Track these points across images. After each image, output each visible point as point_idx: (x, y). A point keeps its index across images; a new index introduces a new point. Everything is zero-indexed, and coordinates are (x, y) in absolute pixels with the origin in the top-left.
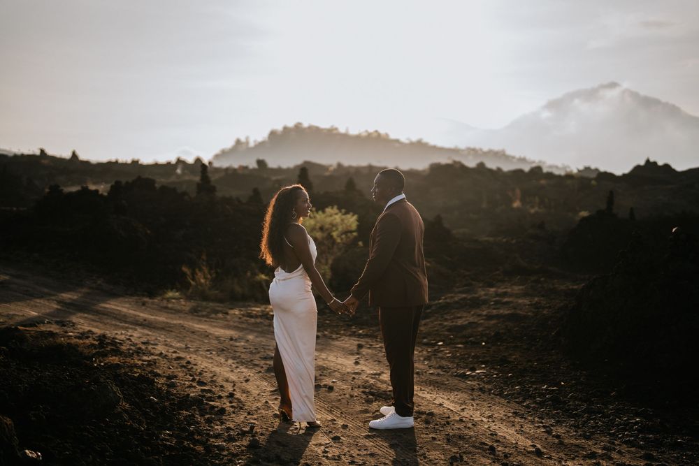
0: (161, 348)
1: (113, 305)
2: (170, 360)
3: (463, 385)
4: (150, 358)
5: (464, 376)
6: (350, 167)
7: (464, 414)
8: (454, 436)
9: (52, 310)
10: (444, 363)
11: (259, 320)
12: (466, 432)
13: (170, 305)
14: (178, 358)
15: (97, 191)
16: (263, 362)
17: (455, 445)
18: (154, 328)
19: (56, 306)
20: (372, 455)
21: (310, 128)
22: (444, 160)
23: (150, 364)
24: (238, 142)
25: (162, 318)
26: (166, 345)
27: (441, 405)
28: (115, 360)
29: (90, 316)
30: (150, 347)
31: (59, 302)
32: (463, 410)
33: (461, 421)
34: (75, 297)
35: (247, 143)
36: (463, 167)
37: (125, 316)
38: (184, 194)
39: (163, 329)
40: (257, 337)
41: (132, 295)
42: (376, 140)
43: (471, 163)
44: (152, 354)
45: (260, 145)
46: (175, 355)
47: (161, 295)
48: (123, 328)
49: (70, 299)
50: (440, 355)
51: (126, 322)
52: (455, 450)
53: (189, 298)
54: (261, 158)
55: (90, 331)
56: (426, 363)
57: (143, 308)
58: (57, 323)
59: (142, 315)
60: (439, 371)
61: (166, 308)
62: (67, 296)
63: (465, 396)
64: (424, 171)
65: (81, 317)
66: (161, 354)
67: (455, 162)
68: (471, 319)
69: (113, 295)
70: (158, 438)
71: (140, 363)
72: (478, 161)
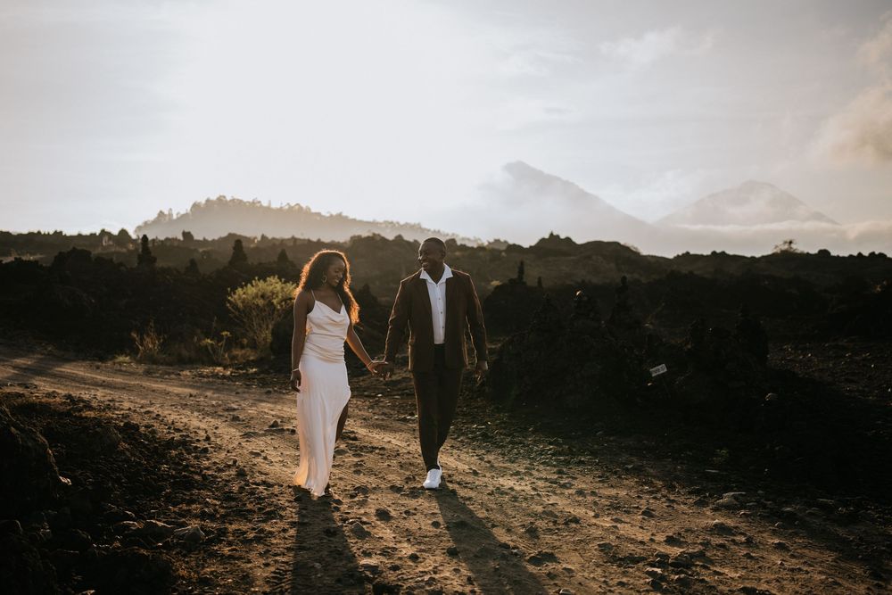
0: (126, 405)
1: (67, 369)
2: (140, 414)
3: (406, 427)
5: (405, 420)
6: (273, 239)
7: (410, 448)
8: (405, 463)
9: (10, 375)
10: (386, 410)
11: (211, 380)
12: (414, 460)
13: (124, 369)
16: (226, 414)
17: (407, 470)
18: (115, 388)
19: (13, 371)
20: (341, 479)
21: (233, 200)
22: (365, 234)
24: (161, 213)
25: (119, 380)
26: (132, 402)
27: (389, 442)
29: (52, 380)
30: (117, 404)
31: (14, 367)
32: (408, 445)
33: (409, 453)
34: (29, 363)
35: (171, 215)
36: (383, 240)
37: (83, 378)
38: (120, 264)
39: (124, 388)
40: (214, 393)
41: (83, 360)
42: (298, 213)
43: (390, 236)
44: (122, 409)
45: (183, 218)
46: (142, 410)
47: (111, 360)
48: (84, 388)
49: (25, 364)
50: (381, 404)
51: (85, 384)
52: (408, 473)
53: (139, 362)
54: (186, 231)
55: (54, 392)
56: (370, 410)
57: (99, 371)
58: (19, 385)
59: (99, 377)
60: (383, 417)
61: (121, 371)
62: (19, 361)
63: (409, 435)
64: (345, 243)
65: (40, 381)
67: (374, 234)
68: (404, 375)
69: (68, 361)
72: (397, 234)
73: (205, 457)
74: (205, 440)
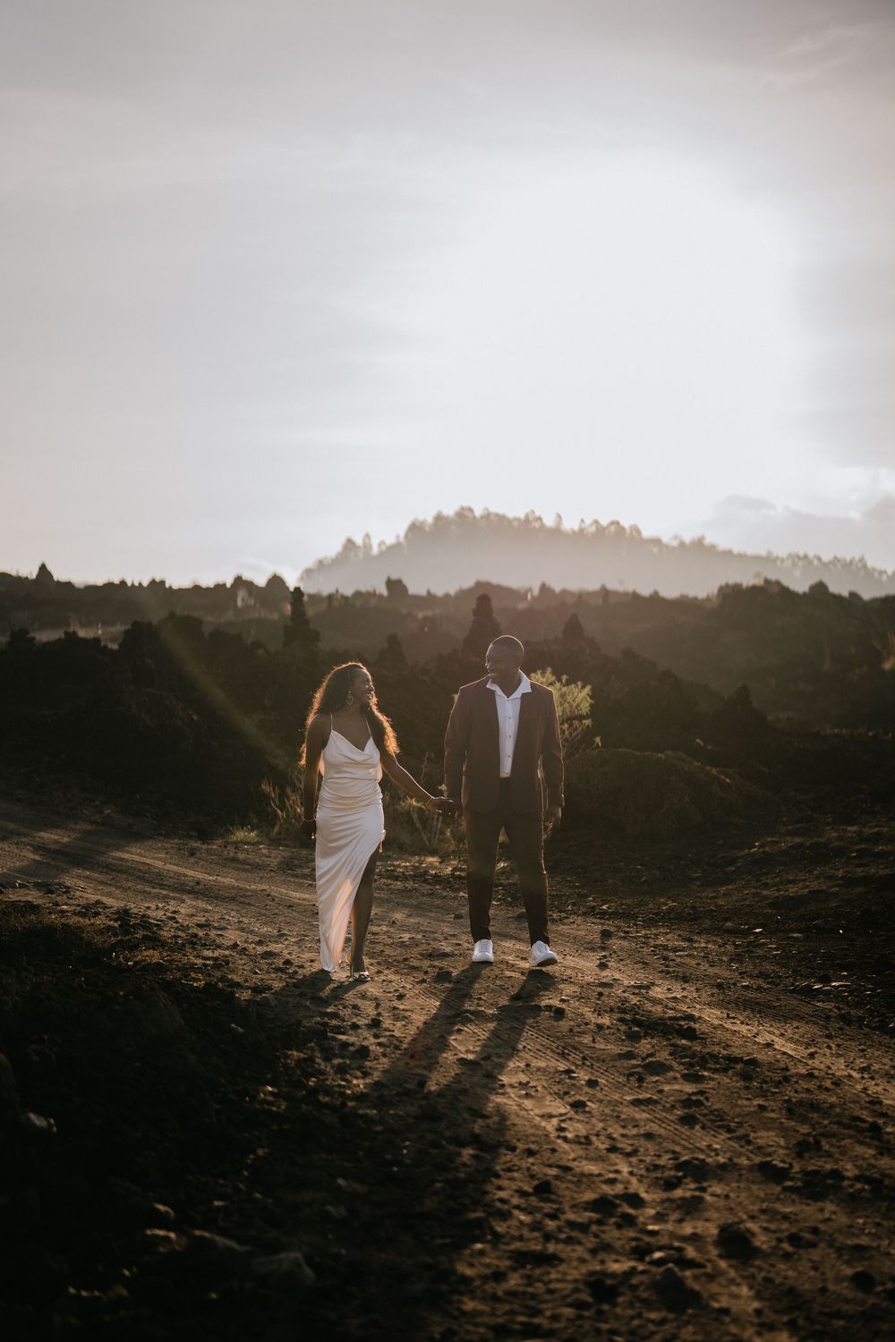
0: (232, 936)
1: (134, 855)
2: (253, 958)
3: (807, 1009)
4: (216, 954)
5: (808, 992)
6: (564, 592)
7: (816, 1063)
8: (801, 1103)
9: (25, 863)
10: (768, 967)
11: (410, 885)
12: (822, 1096)
13: (241, 856)
14: (269, 955)
15: (96, 640)
16: (426, 963)
17: (804, 1120)
18: (216, 898)
19: (32, 856)
20: (649, 1136)
21: (487, 516)
22: (748, 579)
23: (220, 964)
24: (350, 543)
25: (228, 880)
26: (242, 930)
27: (769, 1045)
28: (153, 956)
29: (101, 877)
30: (213, 933)
31: (37, 848)
32: (812, 1056)
33: (811, 1076)
34: (66, 840)
35: (367, 546)
36: (785, 592)
37: (159, 874)
38: (257, 645)
39: (233, 899)
40: (409, 916)
41: (167, 836)
42: (615, 537)
43: (800, 585)
44: (219, 947)
45: (392, 550)
46: (260, 949)
47: (222, 836)
48: (157, 897)
49: (56, 842)
50: (760, 952)
51: (162, 886)
52: (804, 1129)
53: (275, 842)
54: (394, 577)
55: (98, 902)
56: (735, 966)
57: (192, 860)
58: (38, 886)
59: (190, 873)
60: (760, 982)
61: (234, 860)
62: (49, 836)
63: (815, 1029)
64: (708, 599)
65: (79, 877)
66: (235, 945)
67: (767, 581)
68: (815, 885)
69: (135, 836)
70: (253, 1098)
71: (199, 962)
72: (813, 580)
73: (360, 1068)
74: (369, 1026)
